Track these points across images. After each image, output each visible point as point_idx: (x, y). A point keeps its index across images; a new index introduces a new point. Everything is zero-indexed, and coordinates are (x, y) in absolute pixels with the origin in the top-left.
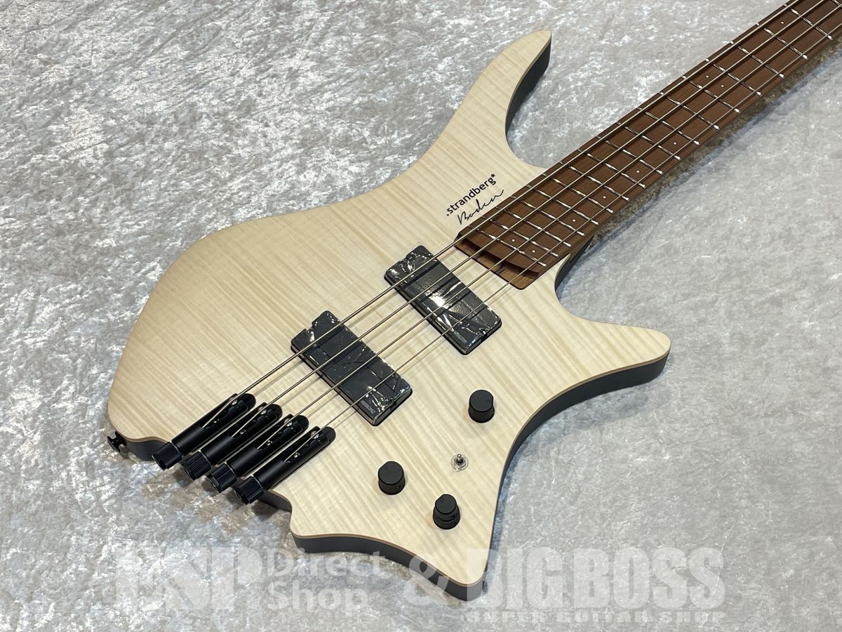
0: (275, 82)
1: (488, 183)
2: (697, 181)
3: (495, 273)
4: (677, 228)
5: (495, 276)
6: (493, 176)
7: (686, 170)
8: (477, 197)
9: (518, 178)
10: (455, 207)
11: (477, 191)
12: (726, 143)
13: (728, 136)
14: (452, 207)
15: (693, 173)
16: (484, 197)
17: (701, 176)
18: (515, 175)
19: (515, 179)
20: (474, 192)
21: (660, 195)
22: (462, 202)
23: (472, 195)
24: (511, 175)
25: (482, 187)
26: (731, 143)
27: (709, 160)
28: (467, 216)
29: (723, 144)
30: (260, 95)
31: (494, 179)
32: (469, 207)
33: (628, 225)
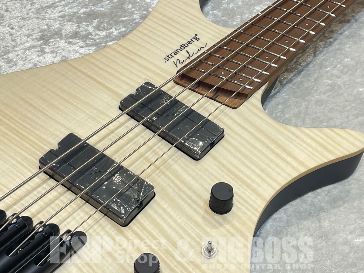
0: (18, 3)
1: (193, 40)
2: (339, 44)
3: (211, 98)
4: (335, 72)
5: (212, 101)
6: (197, 35)
7: (331, 38)
8: (187, 49)
9: (217, 35)
10: (170, 57)
11: (186, 45)
12: (353, 21)
13: (353, 16)
14: (168, 56)
15: (336, 39)
16: (192, 48)
17: (342, 40)
18: (213, 33)
19: (214, 36)
20: (183, 47)
21: (317, 53)
22: (176, 53)
23: (182, 48)
24: (211, 34)
25: (189, 43)
26: (356, 21)
27: (344, 31)
28: (181, 61)
29: (351, 21)
30: (7, 11)
31: (198, 37)
32: (182, 56)
33: (299, 73)
